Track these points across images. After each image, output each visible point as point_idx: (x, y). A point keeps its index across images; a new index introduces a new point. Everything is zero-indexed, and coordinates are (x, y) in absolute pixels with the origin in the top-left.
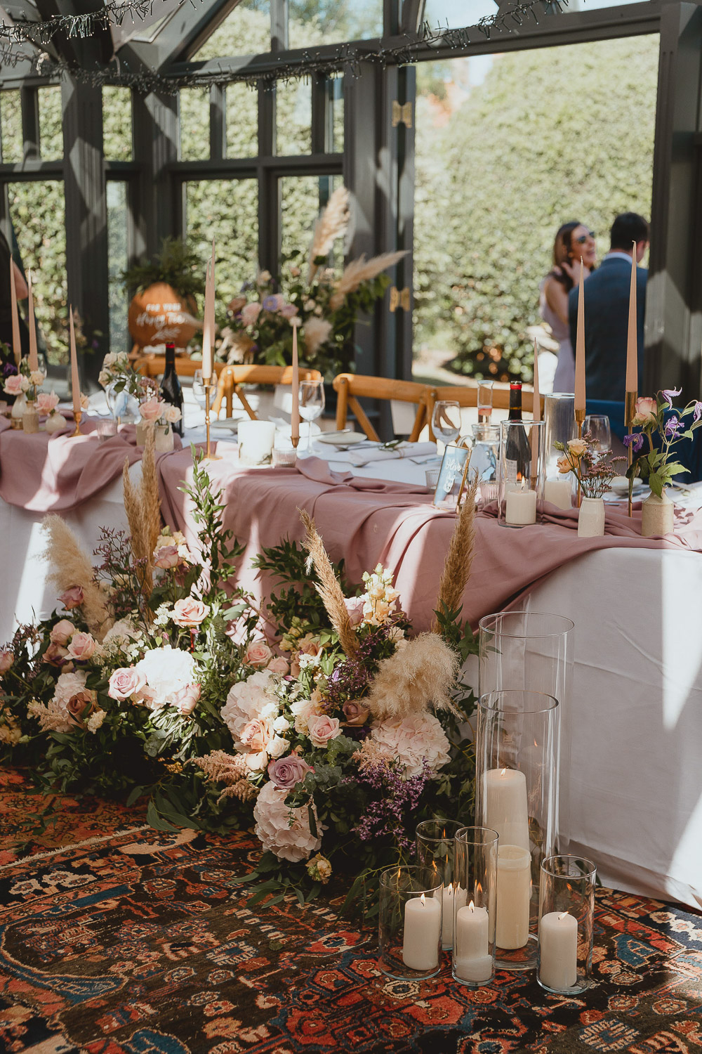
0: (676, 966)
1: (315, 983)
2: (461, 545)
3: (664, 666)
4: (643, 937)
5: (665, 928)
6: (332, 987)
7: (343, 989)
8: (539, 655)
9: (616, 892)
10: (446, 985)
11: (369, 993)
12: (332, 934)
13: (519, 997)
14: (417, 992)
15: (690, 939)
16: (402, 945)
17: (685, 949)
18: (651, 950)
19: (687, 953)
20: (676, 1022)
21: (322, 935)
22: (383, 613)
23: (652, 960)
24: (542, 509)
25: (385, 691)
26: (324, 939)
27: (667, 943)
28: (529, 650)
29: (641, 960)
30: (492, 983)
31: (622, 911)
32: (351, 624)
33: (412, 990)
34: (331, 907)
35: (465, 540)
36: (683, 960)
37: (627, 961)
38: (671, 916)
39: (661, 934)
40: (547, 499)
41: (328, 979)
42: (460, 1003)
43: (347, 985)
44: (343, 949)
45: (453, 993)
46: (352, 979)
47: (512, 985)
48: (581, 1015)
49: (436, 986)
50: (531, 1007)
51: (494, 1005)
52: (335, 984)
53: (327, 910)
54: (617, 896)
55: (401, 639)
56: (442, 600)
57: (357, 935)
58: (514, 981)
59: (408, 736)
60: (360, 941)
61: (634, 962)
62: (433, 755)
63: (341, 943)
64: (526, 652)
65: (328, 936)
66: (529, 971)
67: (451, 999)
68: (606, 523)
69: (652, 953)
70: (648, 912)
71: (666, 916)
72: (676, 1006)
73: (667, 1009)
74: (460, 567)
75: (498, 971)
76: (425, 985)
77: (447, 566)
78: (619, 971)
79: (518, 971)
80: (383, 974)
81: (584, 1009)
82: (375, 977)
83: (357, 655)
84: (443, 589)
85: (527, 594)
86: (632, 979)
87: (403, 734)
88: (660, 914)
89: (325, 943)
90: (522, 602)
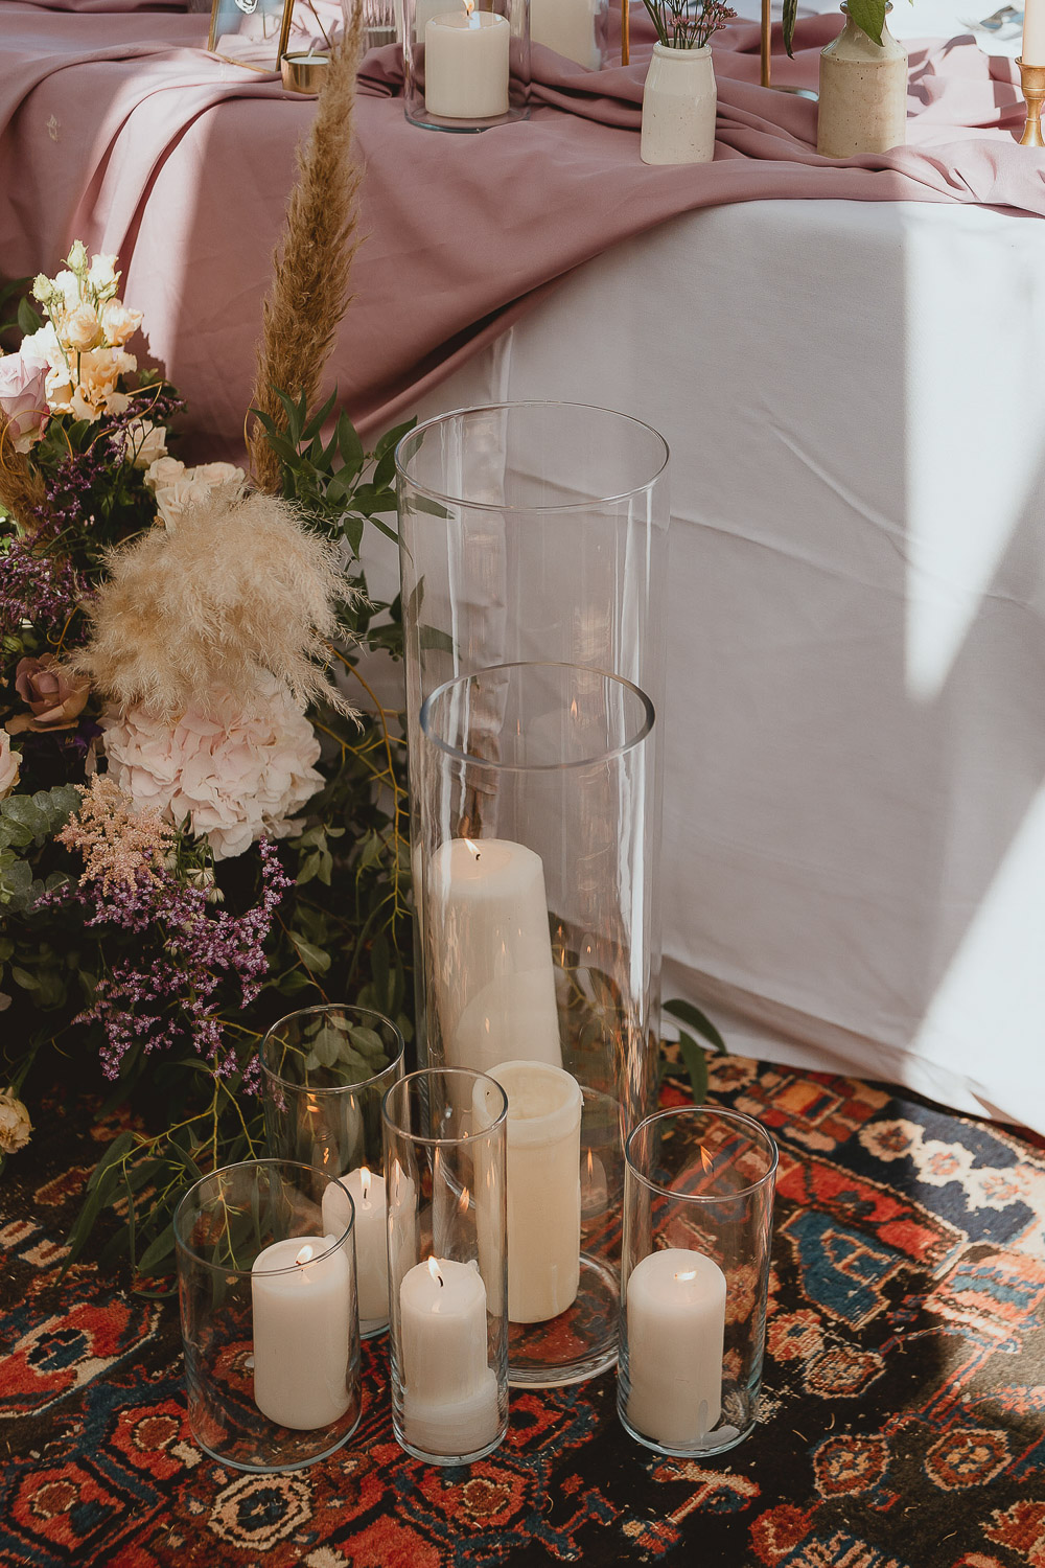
0: (958, 1307)
1: (16, 1526)
2: (319, 214)
3: (911, 537)
4: (857, 1217)
5: (902, 1172)
6: (64, 1534)
7: (98, 1537)
8: (548, 484)
9: (764, 1067)
10: (383, 1473)
11: (175, 1542)
12: (51, 1324)
13: (583, 1488)
14: (307, 1514)
15: (971, 1208)
16: (249, 1336)
17: (965, 1245)
18: (886, 1259)
19: (976, 1255)
20: (996, 1513)
21: (24, 1329)
22: (100, 382)
23: (892, 1290)
24: (525, 70)
25: (133, 644)
26: (28, 1342)
27: (920, 1229)
28: (518, 468)
29: (866, 1299)
30: (505, 1443)
31: (790, 1132)
32: (13, 435)
33: (292, 1509)
34: (40, 1213)
35: (331, 201)
36: (969, 1282)
37: (836, 1310)
38: (912, 1130)
39: (899, 1200)
40: (536, 36)
41: (52, 1500)
42: (426, 1535)
43: (112, 1521)
44: (89, 1370)
45: (406, 1503)
46: (122, 1496)
47: (556, 1442)
48: (753, 1528)
49: (356, 1484)
50: (618, 1524)
51: (519, 1528)
52: (76, 1522)
53: (31, 1227)
54: (768, 1080)
55: (161, 456)
56: (271, 367)
57: (117, 1314)
58: (559, 1424)
59: (207, 746)
60: (129, 1335)
61: (846, 1309)
62: (278, 783)
63: (75, 1353)
64: (510, 473)
65: (40, 1331)
66: (593, 1384)
67: (403, 1523)
68: (719, 115)
69: (891, 1266)
70: (853, 1125)
71: (897, 1132)
72: (982, 1454)
73: (964, 1469)
74: (319, 276)
75: (515, 1394)
76: (326, 1484)
77: (281, 275)
78: (819, 1345)
79: (566, 1389)
80: (205, 1456)
81: (758, 1506)
82: (185, 1473)
83: (40, 518)
84: (272, 335)
85: (506, 328)
86: (856, 1371)
87: (192, 743)
88: (882, 1127)
89: (36, 1356)
90: (490, 350)
